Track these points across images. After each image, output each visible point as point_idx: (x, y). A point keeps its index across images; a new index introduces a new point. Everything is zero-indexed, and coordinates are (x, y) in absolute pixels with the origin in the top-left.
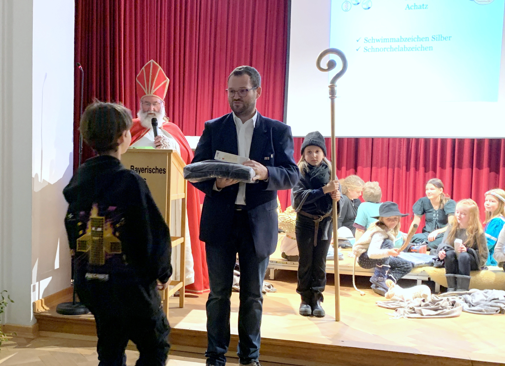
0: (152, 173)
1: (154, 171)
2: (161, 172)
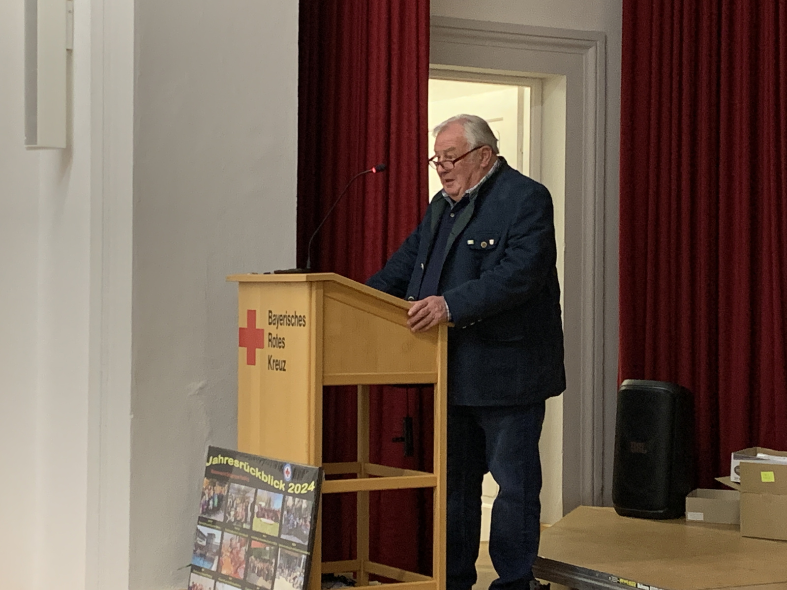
0: (291, 325)
1: (293, 321)
2: (300, 322)
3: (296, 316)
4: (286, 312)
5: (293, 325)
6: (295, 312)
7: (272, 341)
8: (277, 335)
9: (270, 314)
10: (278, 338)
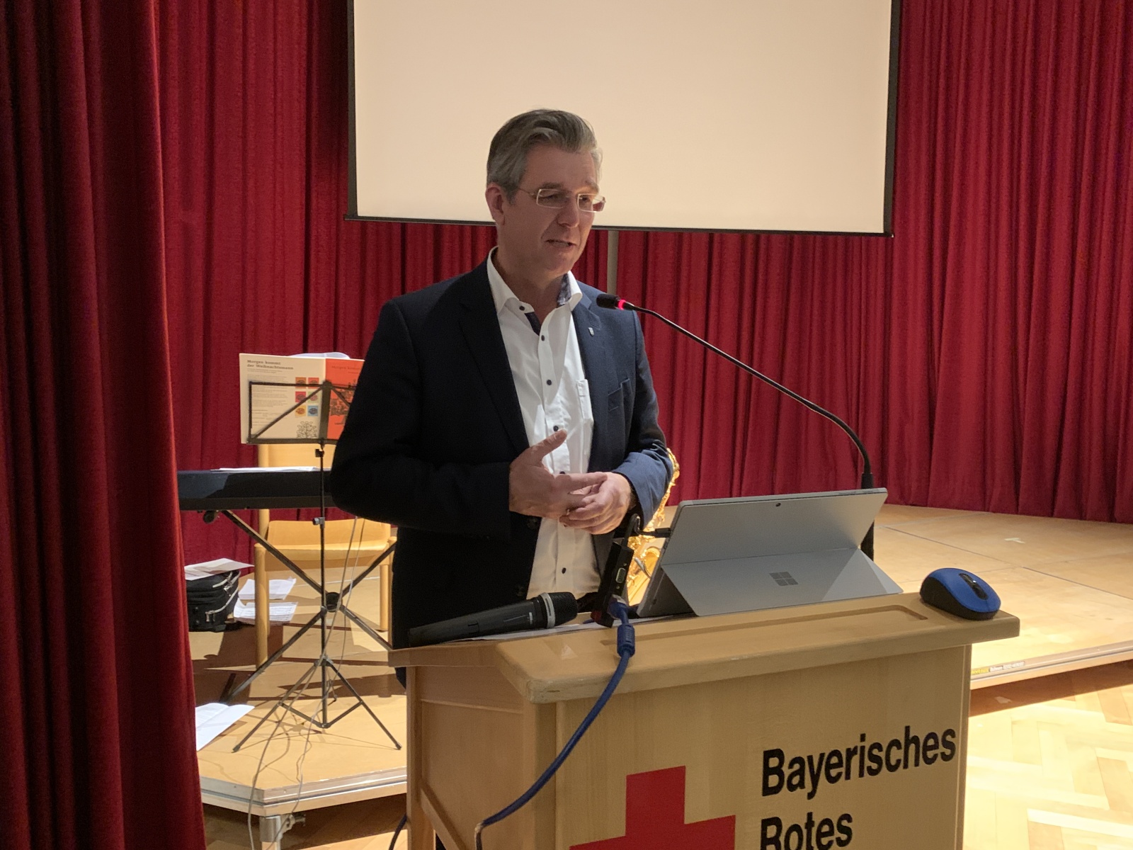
1: (896, 755)
2: (930, 754)
3: (916, 740)
4: (863, 738)
5: (892, 768)
6: (907, 729)
7: (782, 839)
8: (810, 815)
9: (774, 762)
10: (817, 820)
